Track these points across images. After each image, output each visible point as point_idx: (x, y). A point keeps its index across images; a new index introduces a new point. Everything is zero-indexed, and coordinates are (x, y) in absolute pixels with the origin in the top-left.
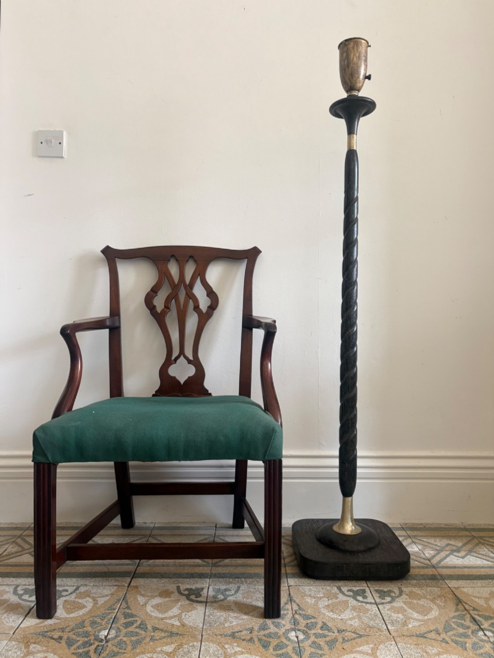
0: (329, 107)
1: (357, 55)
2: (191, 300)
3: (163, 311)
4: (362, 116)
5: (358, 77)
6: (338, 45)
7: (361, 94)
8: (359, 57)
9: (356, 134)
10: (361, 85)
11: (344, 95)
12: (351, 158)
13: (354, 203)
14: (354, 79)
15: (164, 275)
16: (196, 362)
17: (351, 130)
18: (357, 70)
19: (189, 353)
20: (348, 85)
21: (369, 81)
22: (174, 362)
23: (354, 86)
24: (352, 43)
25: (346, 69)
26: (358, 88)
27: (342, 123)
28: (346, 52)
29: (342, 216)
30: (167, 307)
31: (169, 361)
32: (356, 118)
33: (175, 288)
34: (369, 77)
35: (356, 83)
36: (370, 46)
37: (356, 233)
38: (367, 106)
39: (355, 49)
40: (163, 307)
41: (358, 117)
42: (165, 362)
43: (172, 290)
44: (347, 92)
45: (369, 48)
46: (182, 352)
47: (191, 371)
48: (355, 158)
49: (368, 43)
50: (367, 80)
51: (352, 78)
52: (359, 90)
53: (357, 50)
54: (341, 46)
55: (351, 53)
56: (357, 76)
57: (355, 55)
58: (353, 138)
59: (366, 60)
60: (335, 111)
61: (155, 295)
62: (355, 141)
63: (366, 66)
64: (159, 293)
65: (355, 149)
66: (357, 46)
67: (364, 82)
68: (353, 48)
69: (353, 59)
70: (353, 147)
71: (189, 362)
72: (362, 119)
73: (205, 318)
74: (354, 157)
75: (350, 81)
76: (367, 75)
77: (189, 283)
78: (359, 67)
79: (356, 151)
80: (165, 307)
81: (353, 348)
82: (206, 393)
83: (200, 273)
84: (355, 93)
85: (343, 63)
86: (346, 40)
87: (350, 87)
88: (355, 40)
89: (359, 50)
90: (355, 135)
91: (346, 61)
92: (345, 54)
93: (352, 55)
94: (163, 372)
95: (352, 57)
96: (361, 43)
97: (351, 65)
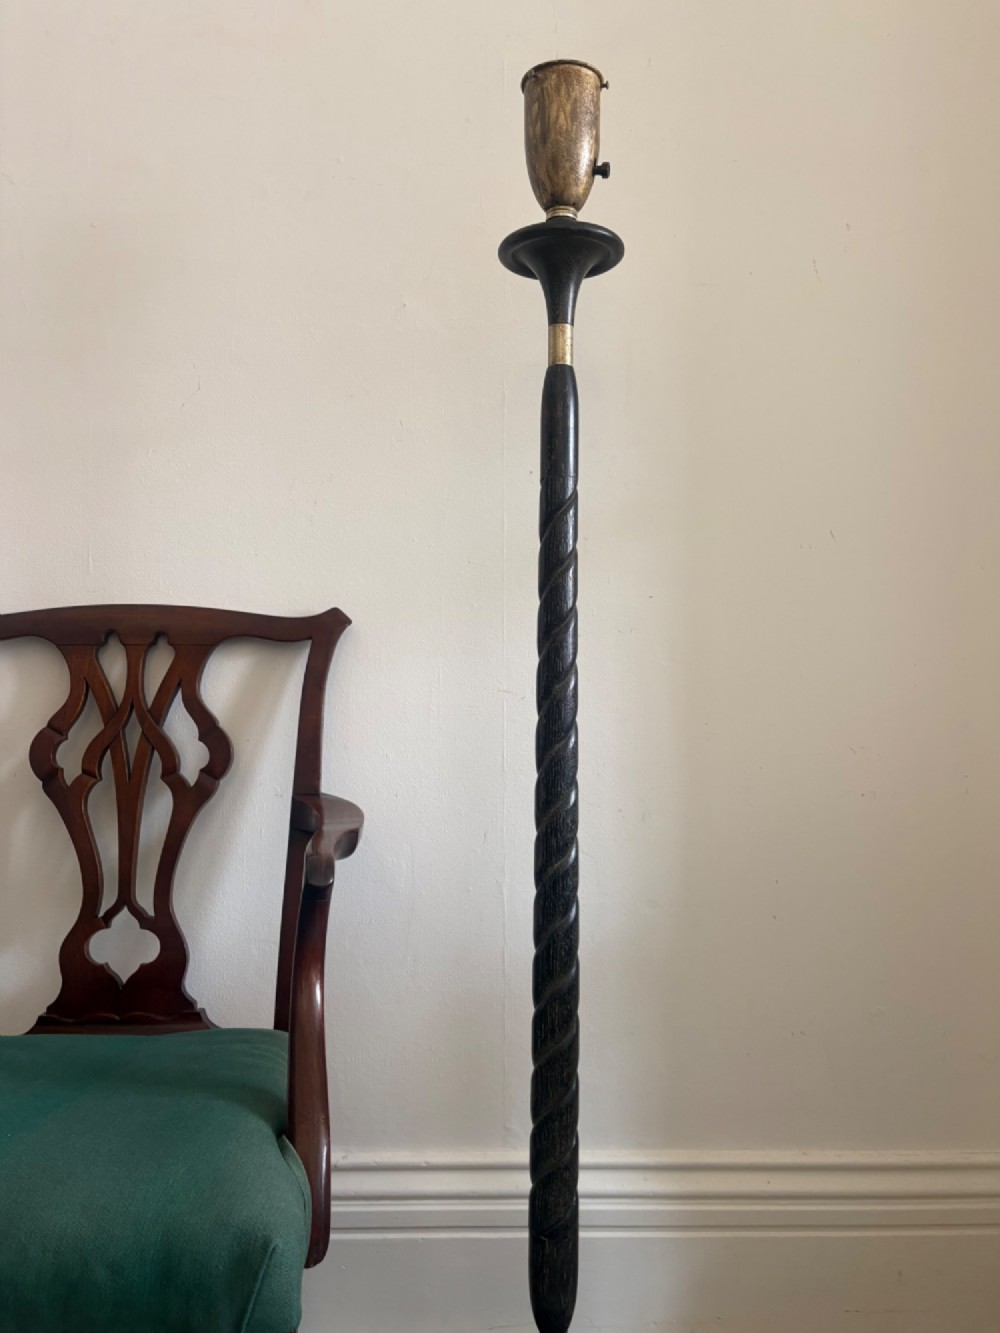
0: (498, 245)
1: (568, 108)
2: (156, 753)
3: (78, 780)
4: (589, 276)
5: (574, 169)
6: (520, 80)
7: (583, 216)
8: (574, 116)
9: (572, 324)
10: (581, 190)
11: (539, 216)
12: (559, 387)
13: (567, 511)
14: (561, 173)
15: (86, 685)
16: (164, 925)
17: (557, 313)
18: (568, 151)
19: (145, 899)
20: (545, 190)
21: (605, 180)
22: (103, 924)
23: (563, 191)
24: (554, 76)
25: (540, 148)
26: (572, 200)
27: (532, 290)
28: (538, 99)
29: (536, 545)
30: (90, 772)
31: (90, 920)
32: (569, 279)
33: (114, 716)
34: (602, 171)
35: (567, 185)
36: (605, 86)
37: (571, 594)
38: (601, 249)
39: (563, 93)
40: (80, 772)
41: (574, 278)
42: (77, 923)
43: (105, 725)
44: (546, 208)
45: (604, 89)
46: (126, 898)
47: (150, 949)
48: (570, 389)
49: (599, 76)
50: (598, 178)
51: (557, 173)
52: (578, 206)
53: (569, 95)
54: (527, 83)
55: (551, 103)
56: (568, 165)
57: (561, 107)
58: (564, 332)
59: (595, 123)
60: (514, 256)
61: (58, 737)
62: (569, 342)
63: (597, 140)
64: (71, 733)
65: (568, 363)
66: (569, 84)
67: (590, 184)
68: (558, 89)
69: (557, 118)
70: (563, 358)
71: (145, 922)
72: (589, 285)
73: (192, 800)
74: (564, 386)
75: (551, 179)
76: (599, 164)
77: (154, 703)
78: (573, 142)
79: (571, 369)
80: (84, 771)
81: (567, 910)
82: (188, 1014)
83: (185, 680)
84: (568, 213)
85: (531, 131)
86: (539, 68)
87: (553, 195)
88: (562, 66)
89: (573, 95)
90: (568, 326)
91: (539, 124)
92: (536, 105)
93: (554, 107)
94: (73, 953)
95: (553, 114)
96: (578, 75)
97: (553, 135)
